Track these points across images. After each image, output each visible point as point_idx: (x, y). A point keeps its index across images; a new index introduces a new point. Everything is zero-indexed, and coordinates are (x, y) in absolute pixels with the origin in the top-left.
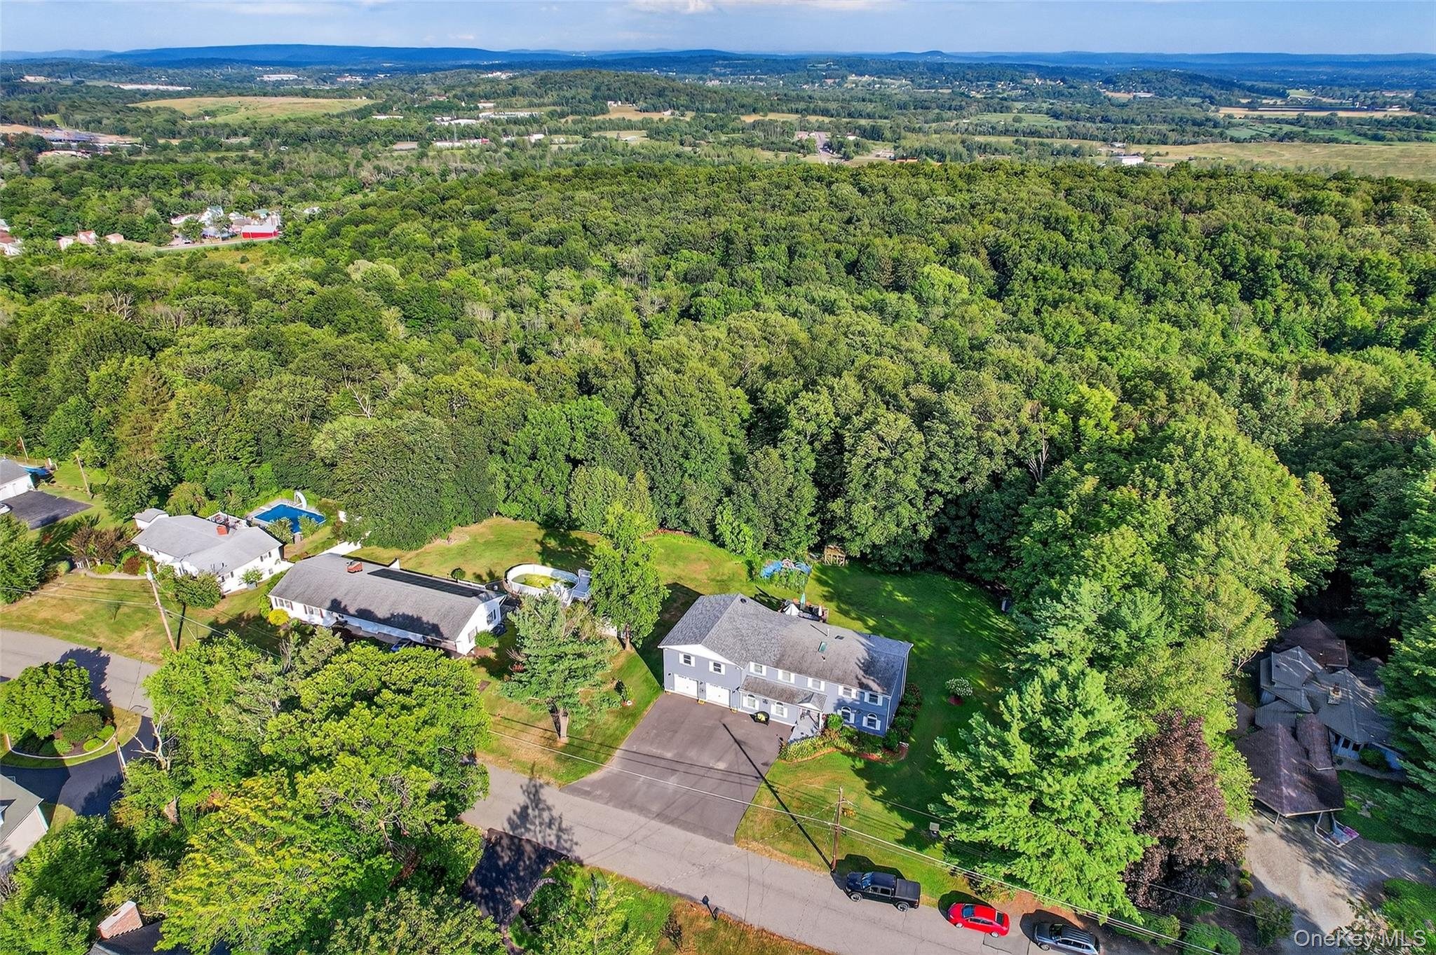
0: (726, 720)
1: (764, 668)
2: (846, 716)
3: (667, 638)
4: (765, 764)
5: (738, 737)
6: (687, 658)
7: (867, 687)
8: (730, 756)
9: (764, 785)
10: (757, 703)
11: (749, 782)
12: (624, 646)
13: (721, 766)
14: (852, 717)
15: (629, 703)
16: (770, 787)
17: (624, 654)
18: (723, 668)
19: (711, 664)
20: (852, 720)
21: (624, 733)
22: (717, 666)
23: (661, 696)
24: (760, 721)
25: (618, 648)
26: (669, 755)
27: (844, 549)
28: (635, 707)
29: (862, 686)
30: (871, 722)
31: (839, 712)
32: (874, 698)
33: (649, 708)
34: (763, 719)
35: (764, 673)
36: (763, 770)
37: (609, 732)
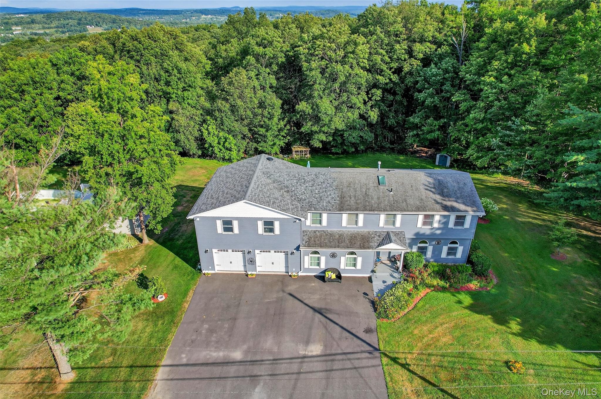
0: (292, 288)
1: (325, 216)
2: (423, 250)
3: (195, 208)
4: (368, 331)
5: (316, 305)
6: (228, 225)
7: (452, 209)
8: (318, 332)
9: (385, 360)
10: (323, 259)
11: (365, 363)
12: (141, 240)
13: (316, 349)
14: (430, 249)
15: (161, 298)
16: (395, 360)
17: (142, 248)
18: (277, 224)
19: (260, 224)
20: (429, 254)
21: (163, 340)
22: (269, 225)
23: (200, 280)
24: (331, 280)
25: (134, 243)
26: (237, 355)
27: (308, 144)
28: (169, 302)
29: (446, 208)
30: (452, 251)
31: (415, 249)
32: (460, 220)
33: (189, 299)
34: (334, 276)
35: (324, 223)
36: (372, 339)
37: (140, 346)
